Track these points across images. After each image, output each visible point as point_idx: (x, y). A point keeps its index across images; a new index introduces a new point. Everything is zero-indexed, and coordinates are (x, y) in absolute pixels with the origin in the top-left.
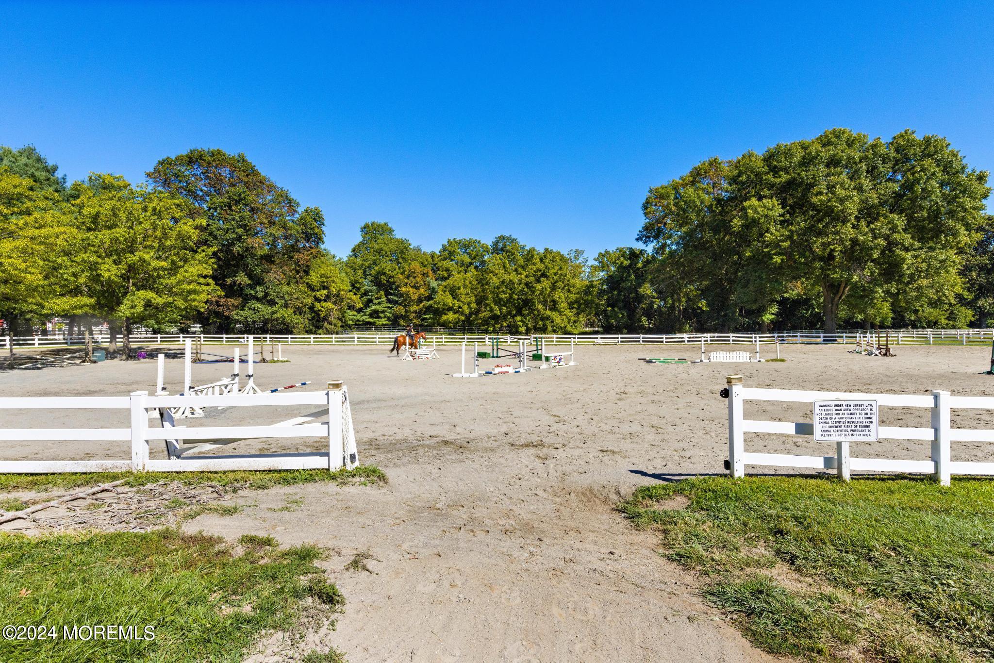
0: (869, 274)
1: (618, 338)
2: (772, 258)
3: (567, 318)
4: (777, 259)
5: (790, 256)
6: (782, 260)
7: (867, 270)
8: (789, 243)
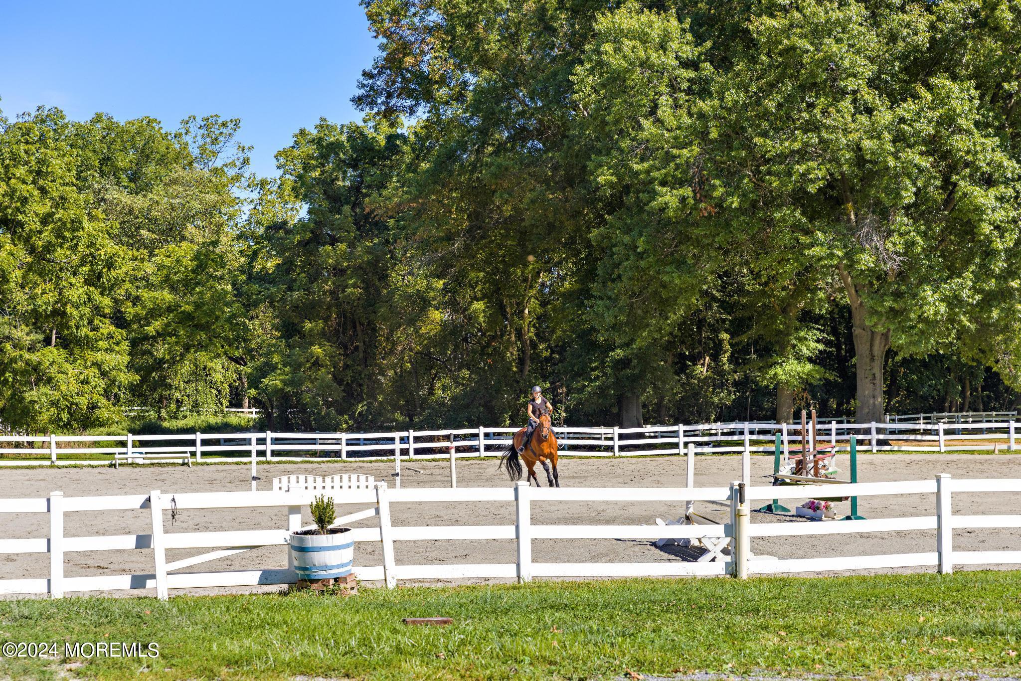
0: (900, 249)
1: (192, 443)
2: (654, 194)
3: (103, 374)
4: (667, 198)
5: (703, 190)
6: (683, 200)
7: (895, 238)
8: (696, 150)
